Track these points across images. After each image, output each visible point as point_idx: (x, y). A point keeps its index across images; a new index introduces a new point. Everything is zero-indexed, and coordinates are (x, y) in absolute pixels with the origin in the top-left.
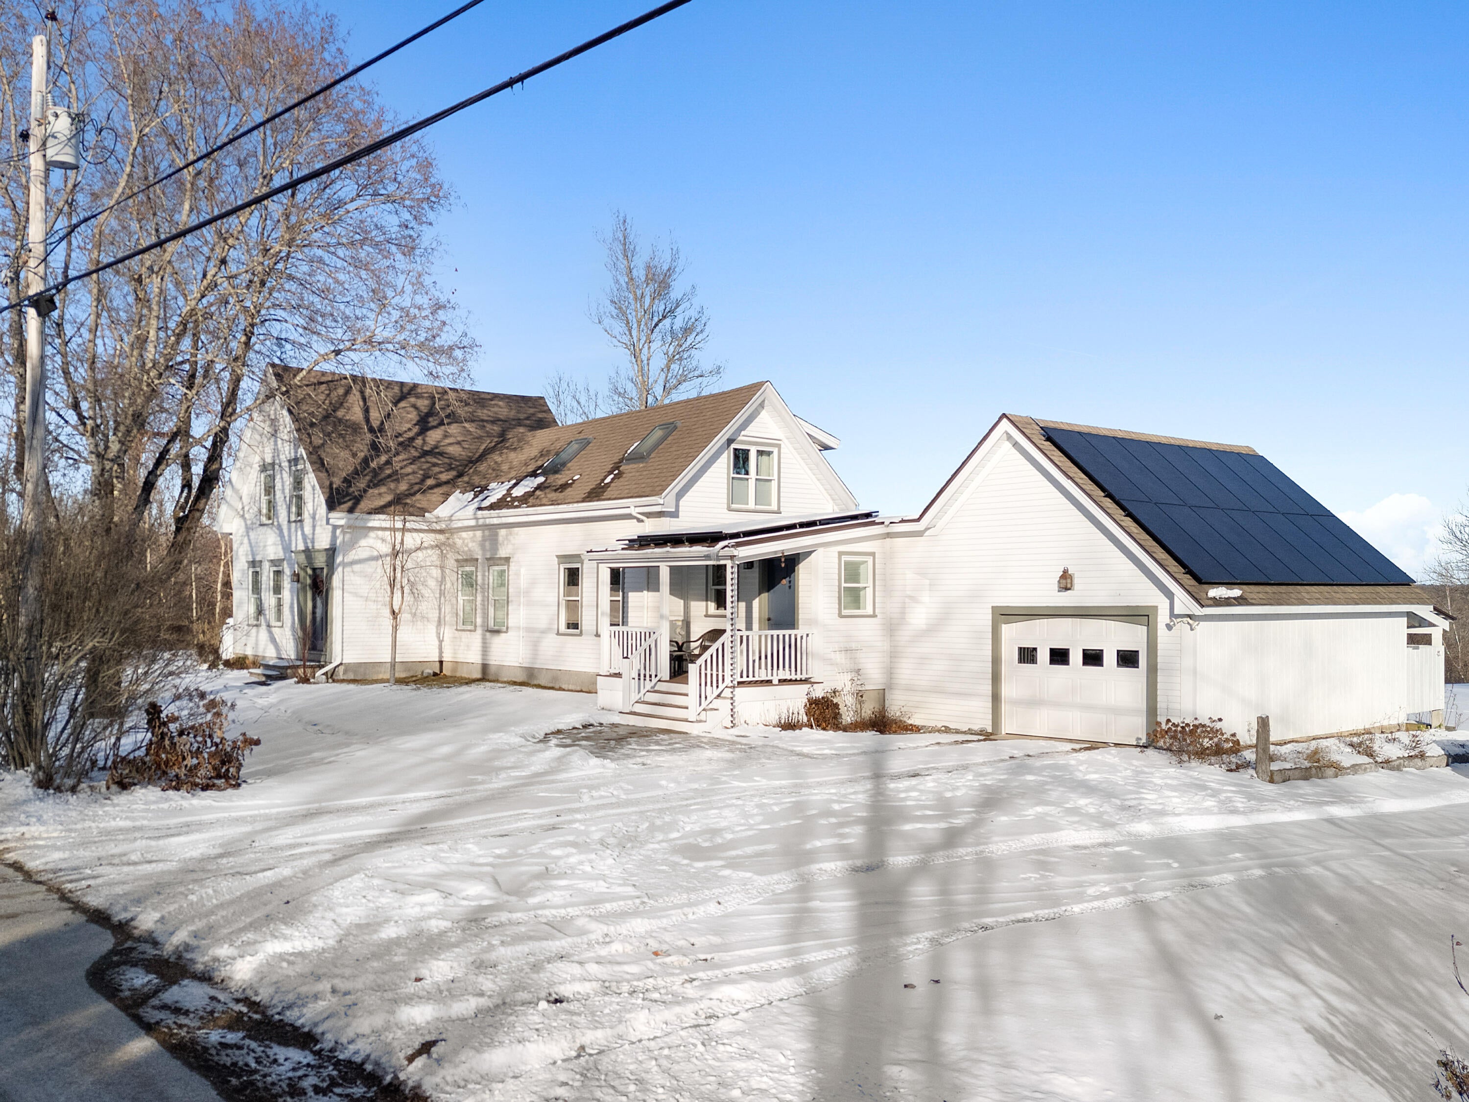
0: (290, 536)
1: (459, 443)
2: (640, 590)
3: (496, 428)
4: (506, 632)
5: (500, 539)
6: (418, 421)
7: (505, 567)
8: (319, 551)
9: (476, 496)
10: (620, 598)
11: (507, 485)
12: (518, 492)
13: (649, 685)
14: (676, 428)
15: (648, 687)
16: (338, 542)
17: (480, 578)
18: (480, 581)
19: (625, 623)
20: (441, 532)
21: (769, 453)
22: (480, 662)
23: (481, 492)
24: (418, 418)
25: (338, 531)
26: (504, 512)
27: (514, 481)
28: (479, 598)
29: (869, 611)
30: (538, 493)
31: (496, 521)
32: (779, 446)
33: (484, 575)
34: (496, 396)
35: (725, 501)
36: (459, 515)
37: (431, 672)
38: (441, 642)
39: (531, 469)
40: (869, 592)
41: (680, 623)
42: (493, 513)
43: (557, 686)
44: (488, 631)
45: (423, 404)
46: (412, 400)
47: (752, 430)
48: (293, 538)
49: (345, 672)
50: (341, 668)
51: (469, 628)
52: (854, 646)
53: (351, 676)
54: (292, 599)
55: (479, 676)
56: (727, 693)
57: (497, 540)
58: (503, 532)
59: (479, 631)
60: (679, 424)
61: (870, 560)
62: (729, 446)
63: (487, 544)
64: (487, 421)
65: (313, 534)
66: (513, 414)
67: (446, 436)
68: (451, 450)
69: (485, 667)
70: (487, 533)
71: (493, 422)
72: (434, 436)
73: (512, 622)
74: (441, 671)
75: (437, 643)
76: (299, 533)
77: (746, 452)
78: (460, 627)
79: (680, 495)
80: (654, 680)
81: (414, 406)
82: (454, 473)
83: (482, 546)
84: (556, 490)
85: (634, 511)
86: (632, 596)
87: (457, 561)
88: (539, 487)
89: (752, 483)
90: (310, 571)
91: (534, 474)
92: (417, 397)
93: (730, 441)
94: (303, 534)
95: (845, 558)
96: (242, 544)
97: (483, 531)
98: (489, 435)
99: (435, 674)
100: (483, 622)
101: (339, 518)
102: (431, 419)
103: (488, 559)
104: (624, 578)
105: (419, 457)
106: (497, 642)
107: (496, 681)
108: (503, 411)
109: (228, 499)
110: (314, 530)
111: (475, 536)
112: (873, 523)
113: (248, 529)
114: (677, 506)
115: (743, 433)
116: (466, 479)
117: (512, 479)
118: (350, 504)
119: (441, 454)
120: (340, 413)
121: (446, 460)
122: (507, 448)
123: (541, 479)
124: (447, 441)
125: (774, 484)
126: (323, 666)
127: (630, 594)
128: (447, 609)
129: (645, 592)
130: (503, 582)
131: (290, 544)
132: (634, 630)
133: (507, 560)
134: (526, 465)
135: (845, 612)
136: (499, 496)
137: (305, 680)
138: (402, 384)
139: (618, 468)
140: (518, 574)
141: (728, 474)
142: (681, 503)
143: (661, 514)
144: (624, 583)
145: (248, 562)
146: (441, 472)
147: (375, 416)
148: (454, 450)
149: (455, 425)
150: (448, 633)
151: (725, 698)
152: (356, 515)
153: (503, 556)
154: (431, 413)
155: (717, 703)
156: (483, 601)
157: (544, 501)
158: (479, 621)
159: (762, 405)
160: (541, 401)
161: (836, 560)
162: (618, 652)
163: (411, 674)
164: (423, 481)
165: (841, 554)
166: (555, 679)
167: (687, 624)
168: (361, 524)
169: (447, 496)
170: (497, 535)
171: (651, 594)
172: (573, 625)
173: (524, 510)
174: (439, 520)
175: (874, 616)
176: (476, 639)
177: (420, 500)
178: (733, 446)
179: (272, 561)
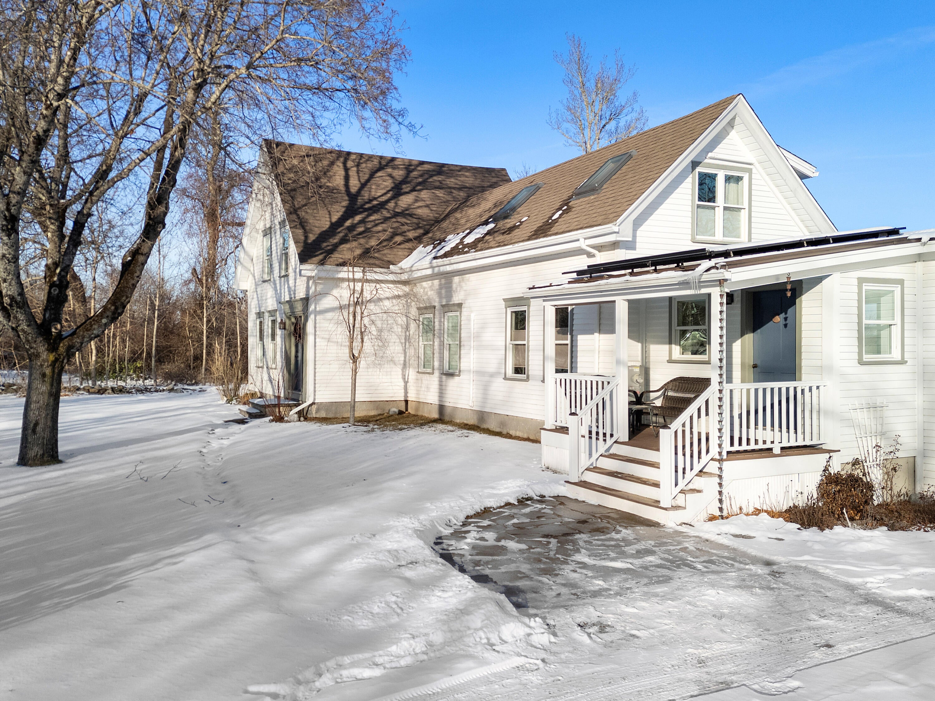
0: (281, 289)
1: (427, 206)
2: (590, 332)
3: (462, 194)
4: (459, 375)
5: (454, 286)
6: (393, 188)
7: (458, 314)
8: (297, 301)
9: (434, 248)
10: (568, 342)
11: (461, 235)
12: (469, 240)
13: (602, 447)
14: (630, 157)
15: (602, 450)
16: (311, 292)
17: (437, 324)
18: (437, 327)
19: (573, 369)
20: (405, 283)
21: (738, 179)
22: (437, 403)
23: (439, 244)
24: (393, 185)
25: (311, 282)
26: (456, 258)
27: (468, 231)
28: (436, 343)
29: (896, 355)
30: (487, 237)
31: (449, 268)
32: (750, 171)
33: (440, 322)
34: (463, 168)
35: (690, 232)
36: (417, 266)
37: (396, 410)
38: (406, 383)
39: (483, 219)
40: (896, 331)
41: (638, 370)
42: (446, 260)
43: (505, 432)
44: (443, 374)
45: (399, 174)
46: (389, 170)
47: (720, 152)
48: (283, 291)
49: (318, 411)
50: (314, 407)
51: (429, 370)
52: (879, 401)
53: (323, 414)
54: (282, 345)
55: (435, 415)
56: (713, 467)
57: (451, 287)
58: (456, 279)
59: (437, 374)
60: (634, 152)
61: (897, 290)
62: (693, 168)
63: (443, 291)
64: (454, 188)
65: (295, 286)
66: (477, 183)
67: (416, 201)
68: (420, 211)
69: (441, 408)
70: (443, 281)
71: (460, 189)
72: (405, 201)
73: (464, 365)
74: (407, 410)
75: (402, 384)
76: (286, 286)
77: (713, 177)
78: (422, 370)
79: (638, 223)
80: (610, 441)
81: (390, 176)
82: (421, 231)
83: (439, 294)
84: (503, 233)
85: (583, 244)
86: (583, 340)
87: (419, 309)
88: (489, 233)
89: (719, 211)
90: (293, 320)
91: (486, 223)
92: (394, 168)
93: (695, 164)
94: (289, 287)
95: (866, 286)
96: (253, 298)
97: (440, 279)
98: (455, 199)
99: (401, 413)
100: (440, 365)
101: (309, 269)
102: (404, 186)
103: (443, 306)
104: (572, 320)
105: (390, 218)
106: (452, 384)
107: (450, 423)
108: (469, 180)
109: (242, 260)
110: (295, 283)
111: (433, 283)
112: (905, 240)
113: (257, 285)
114: (634, 236)
115: (710, 155)
116: (430, 235)
117: (467, 229)
118: (321, 257)
119: (411, 215)
120: (324, 181)
121: (415, 221)
122: (468, 206)
123: (491, 226)
124: (417, 205)
125: (744, 214)
126: (299, 405)
127: (580, 337)
128: (411, 352)
129: (596, 335)
130: (456, 328)
131: (281, 296)
132: (583, 379)
133: (460, 305)
134: (481, 216)
135: (867, 357)
136: (453, 245)
137: (280, 419)
138: (381, 157)
139: (566, 204)
140: (469, 320)
141: (693, 201)
142: (639, 233)
143: (615, 245)
144: (572, 325)
145: (256, 313)
146: (409, 231)
147: (354, 184)
148: (423, 212)
149: (425, 191)
150: (412, 374)
151: (710, 474)
152: (328, 267)
153: (456, 302)
154: (404, 181)
155: (698, 483)
156: (440, 345)
157: (492, 244)
158: (436, 364)
159: (731, 124)
160: (503, 173)
161: (856, 289)
162: (564, 403)
163: (380, 412)
164: (392, 238)
165: (861, 281)
166: (503, 424)
167: (646, 371)
168: (330, 275)
169: (411, 250)
170: (451, 283)
171: (603, 336)
172: (518, 370)
173: (472, 255)
174: (403, 271)
175: (903, 362)
176: (434, 380)
177: (387, 254)
178: (699, 169)
179: (269, 312)
